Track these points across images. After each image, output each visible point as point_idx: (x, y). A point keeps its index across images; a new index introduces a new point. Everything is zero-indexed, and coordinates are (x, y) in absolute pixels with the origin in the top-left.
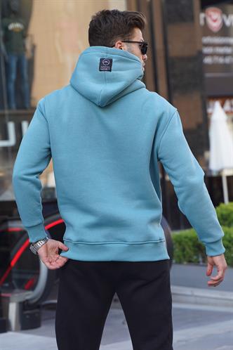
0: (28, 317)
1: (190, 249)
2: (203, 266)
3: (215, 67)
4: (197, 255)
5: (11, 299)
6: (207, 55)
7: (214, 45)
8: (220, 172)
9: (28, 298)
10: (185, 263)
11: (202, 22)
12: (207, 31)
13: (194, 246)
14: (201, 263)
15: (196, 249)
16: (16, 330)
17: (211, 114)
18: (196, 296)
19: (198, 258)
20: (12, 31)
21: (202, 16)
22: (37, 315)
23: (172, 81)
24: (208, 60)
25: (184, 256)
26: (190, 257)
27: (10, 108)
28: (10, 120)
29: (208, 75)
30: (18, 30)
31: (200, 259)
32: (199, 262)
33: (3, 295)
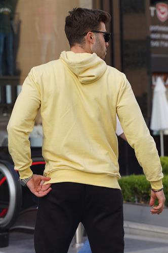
1: (128, 191)
2: (138, 205)
3: (160, 49)
4: (134, 196)
6: (155, 40)
7: (161, 32)
8: (159, 132)
11: (152, 14)
12: (156, 21)
13: (131, 189)
14: (137, 203)
15: (133, 191)
18: (130, 228)
19: (134, 198)
20: (2, 14)
21: (152, 9)
23: (125, 59)
24: (155, 44)
26: (128, 197)
29: (153, 55)
30: (7, 13)
31: (136, 200)
32: (135, 202)
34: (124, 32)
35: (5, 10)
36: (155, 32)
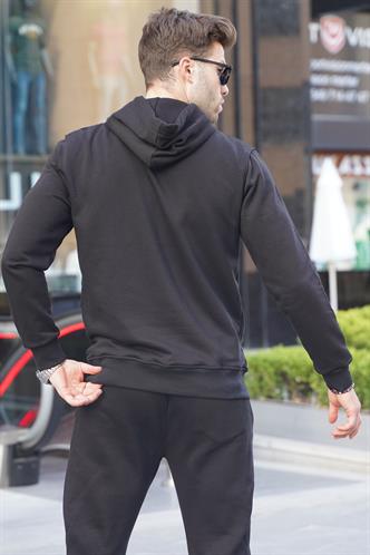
0: (20, 467)
1: (270, 377)
2: (288, 404)
3: (328, 106)
4: (281, 388)
6: (318, 87)
7: (330, 73)
8: (326, 265)
9: (21, 439)
10: (262, 398)
12: (320, 50)
13: (276, 373)
14: (286, 400)
15: (280, 379)
16: (2, 487)
17: (318, 176)
18: (275, 450)
19: (281, 393)
20: (24, 37)
21: (314, 27)
22: (33, 466)
23: (262, 124)
24: (317, 95)
25: (261, 388)
26: (270, 390)
27: (15, 152)
28: (15, 170)
29: (317, 117)
30: (33, 36)
31: (285, 394)
32: (282, 399)
34: (261, 72)
35: (30, 29)
36: (319, 72)
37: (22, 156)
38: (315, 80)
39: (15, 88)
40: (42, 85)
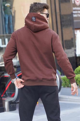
0: (11, 106)
1: (68, 82)
3: (77, 18)
5: (6, 100)
6: (75, 14)
7: (77, 10)
9: (11, 100)
10: (66, 87)
11: (73, 2)
16: (8, 111)
17: (76, 35)
18: (70, 99)
20: (6, 7)
22: (15, 106)
23: (62, 23)
24: (75, 16)
25: (66, 85)
26: (68, 85)
27: (6, 33)
28: (6, 38)
29: (75, 21)
30: (8, 6)
33: (3, 99)
34: (61, 11)
35: (8, 5)
36: (75, 10)
37: (8, 34)
38: (74, 12)
39: (5, 19)
40: (11, 18)
